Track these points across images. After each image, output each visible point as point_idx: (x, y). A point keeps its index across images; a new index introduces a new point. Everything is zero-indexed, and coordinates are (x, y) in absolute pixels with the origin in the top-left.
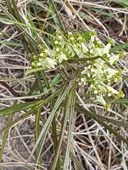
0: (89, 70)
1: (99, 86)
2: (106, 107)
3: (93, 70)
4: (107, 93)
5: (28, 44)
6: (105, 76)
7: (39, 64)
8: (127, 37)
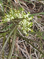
0: (21, 22)
1: (25, 28)
4: (28, 30)
5: (1, 13)
6: (27, 24)
7: (4, 20)
8: (35, 9)
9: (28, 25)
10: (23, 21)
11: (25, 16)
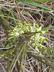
1: (37, 44)
2: (40, 52)
3: (35, 38)
4: (40, 47)
5: (5, 26)
7: (12, 35)
8: (43, 21)
9: (41, 40)
10: (36, 35)
11: (37, 29)
